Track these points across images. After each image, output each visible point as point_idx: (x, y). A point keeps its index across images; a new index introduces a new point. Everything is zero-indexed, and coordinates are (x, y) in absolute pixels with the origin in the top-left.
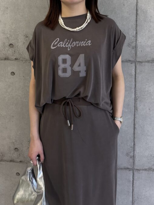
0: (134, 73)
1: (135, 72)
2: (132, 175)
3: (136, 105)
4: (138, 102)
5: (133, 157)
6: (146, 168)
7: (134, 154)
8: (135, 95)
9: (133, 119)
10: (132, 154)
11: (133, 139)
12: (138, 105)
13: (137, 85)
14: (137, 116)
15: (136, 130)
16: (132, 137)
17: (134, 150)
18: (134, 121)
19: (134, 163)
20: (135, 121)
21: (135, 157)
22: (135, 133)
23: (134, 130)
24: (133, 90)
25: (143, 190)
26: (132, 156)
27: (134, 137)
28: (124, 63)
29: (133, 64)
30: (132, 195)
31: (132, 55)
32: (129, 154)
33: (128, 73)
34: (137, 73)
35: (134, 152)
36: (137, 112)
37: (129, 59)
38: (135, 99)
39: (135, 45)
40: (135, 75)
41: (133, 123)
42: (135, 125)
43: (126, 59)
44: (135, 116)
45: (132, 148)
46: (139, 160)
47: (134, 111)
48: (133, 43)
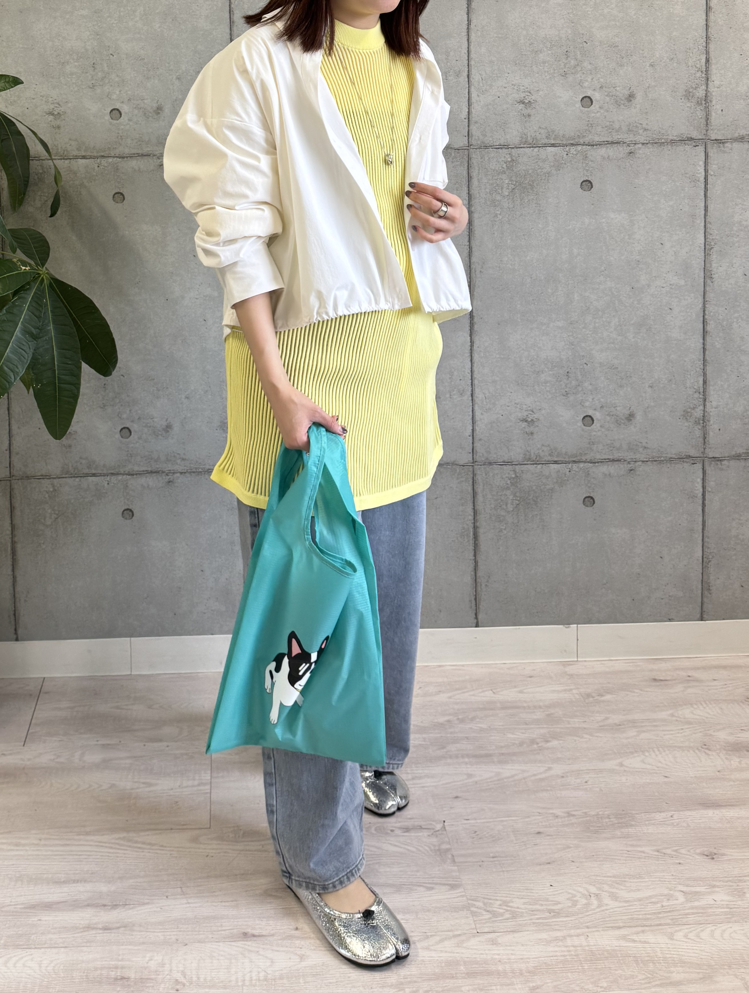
0: (703, 173)
1: (706, 171)
2: (702, 477)
3: (707, 265)
4: (714, 257)
5: (701, 422)
6: (740, 450)
7: (704, 411)
8: (705, 236)
9: (701, 306)
10: (698, 413)
11: (701, 366)
12: (714, 265)
13: (711, 207)
14: (710, 295)
15: (708, 339)
16: (699, 360)
17: (705, 400)
18: (704, 311)
19: (705, 438)
20: (707, 312)
21: (709, 421)
22: (707, 347)
23: (704, 340)
24: (698, 222)
25: (733, 519)
26: (699, 419)
27: (704, 360)
28: (674, 147)
29: (700, 147)
30: (700, 542)
31: (696, 121)
32: (693, 411)
33: (687, 174)
34: (712, 173)
35: (705, 406)
36: (711, 284)
37: (690, 134)
38: (705, 249)
39: (704, 95)
40: (705, 178)
41: (702, 319)
42: (705, 323)
43: (682, 134)
44: (706, 296)
45: (699, 393)
46: (718, 430)
47: (703, 284)
48: (698, 89)
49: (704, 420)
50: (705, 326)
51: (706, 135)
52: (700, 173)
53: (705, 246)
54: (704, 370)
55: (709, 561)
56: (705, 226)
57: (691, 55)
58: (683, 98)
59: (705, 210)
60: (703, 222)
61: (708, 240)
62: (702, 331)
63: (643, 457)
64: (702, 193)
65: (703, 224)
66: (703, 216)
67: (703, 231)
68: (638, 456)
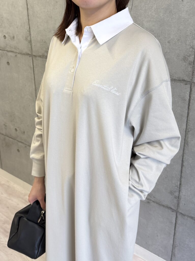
1: (190, 97)
3: (186, 138)
4: (190, 136)
6: (193, 216)
7: (179, 195)
8: (187, 126)
9: (182, 154)
10: (177, 194)
11: (180, 178)
12: (189, 139)
13: (190, 114)
15: (184, 168)
16: (179, 175)
17: (180, 191)
19: (178, 205)
20: (184, 157)
21: (180, 199)
22: (183, 171)
23: (182, 168)
27: (181, 176)
28: (176, 83)
29: (188, 85)
30: (173, 239)
31: (187, 72)
32: (174, 193)
33: (180, 96)
34: (193, 98)
35: (179, 193)
36: (187, 147)
37: (184, 78)
38: (186, 131)
39: (193, 60)
40: (189, 100)
41: (181, 159)
42: (183, 162)
43: (180, 77)
44: (185, 151)
45: (178, 187)
46: (184, 204)
47: (183, 145)
48: (190, 57)
49: (178, 198)
50: (183, 163)
51: (192, 80)
52: (187, 97)
53: (186, 130)
54: (180, 179)
55: (175, 247)
56: (187, 121)
57: (188, 39)
58: (182, 60)
59: (188, 114)
60: (186, 119)
61: (188, 128)
62: (181, 164)
63: (153, 200)
64: (187, 107)
65: (186, 120)
66: (186, 117)
67: (186, 123)
68: (151, 199)
